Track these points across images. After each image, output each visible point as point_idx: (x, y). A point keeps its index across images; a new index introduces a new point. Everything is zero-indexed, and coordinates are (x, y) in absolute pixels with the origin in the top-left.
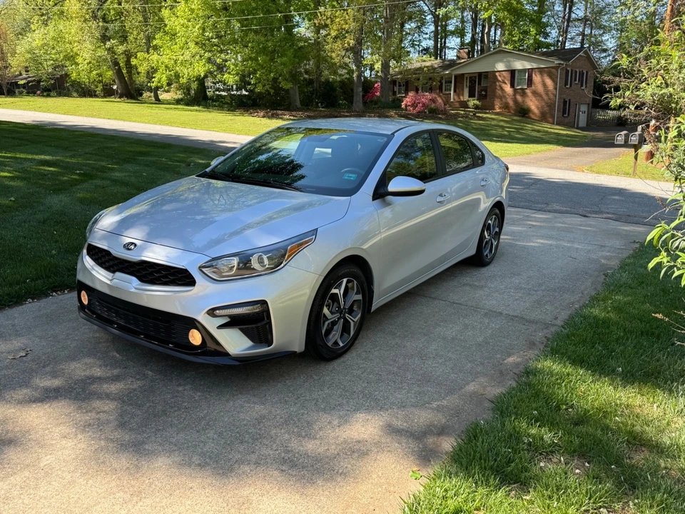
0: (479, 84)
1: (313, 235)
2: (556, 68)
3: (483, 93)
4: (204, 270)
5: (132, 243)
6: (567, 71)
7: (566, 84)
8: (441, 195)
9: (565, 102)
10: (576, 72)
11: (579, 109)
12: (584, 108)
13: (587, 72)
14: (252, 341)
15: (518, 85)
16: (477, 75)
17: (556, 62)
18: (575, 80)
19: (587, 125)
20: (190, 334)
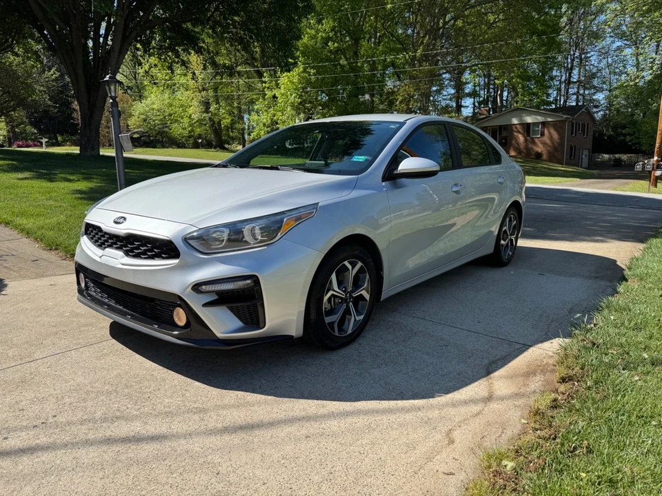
0: (500, 134)
1: (314, 209)
2: (563, 122)
3: (504, 141)
4: (190, 241)
5: (122, 217)
6: (573, 124)
7: (572, 134)
8: (456, 185)
9: (571, 148)
10: (579, 124)
11: (582, 152)
12: (586, 152)
13: (588, 124)
14: (243, 323)
15: (533, 135)
16: (498, 127)
17: (565, 116)
18: (579, 130)
19: (588, 165)
20: (175, 313)
